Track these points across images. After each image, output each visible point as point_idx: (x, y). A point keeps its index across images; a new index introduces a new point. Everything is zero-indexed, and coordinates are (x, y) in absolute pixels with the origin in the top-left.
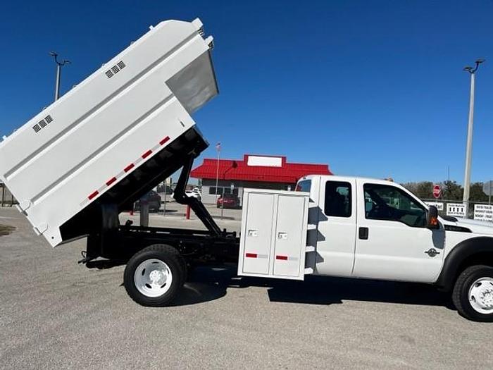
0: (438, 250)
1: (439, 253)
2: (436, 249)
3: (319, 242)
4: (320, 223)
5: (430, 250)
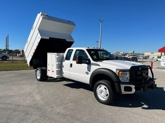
0: (89, 72)
1: (89, 73)
2: (88, 72)
3: (63, 68)
4: (64, 62)
5: (87, 72)
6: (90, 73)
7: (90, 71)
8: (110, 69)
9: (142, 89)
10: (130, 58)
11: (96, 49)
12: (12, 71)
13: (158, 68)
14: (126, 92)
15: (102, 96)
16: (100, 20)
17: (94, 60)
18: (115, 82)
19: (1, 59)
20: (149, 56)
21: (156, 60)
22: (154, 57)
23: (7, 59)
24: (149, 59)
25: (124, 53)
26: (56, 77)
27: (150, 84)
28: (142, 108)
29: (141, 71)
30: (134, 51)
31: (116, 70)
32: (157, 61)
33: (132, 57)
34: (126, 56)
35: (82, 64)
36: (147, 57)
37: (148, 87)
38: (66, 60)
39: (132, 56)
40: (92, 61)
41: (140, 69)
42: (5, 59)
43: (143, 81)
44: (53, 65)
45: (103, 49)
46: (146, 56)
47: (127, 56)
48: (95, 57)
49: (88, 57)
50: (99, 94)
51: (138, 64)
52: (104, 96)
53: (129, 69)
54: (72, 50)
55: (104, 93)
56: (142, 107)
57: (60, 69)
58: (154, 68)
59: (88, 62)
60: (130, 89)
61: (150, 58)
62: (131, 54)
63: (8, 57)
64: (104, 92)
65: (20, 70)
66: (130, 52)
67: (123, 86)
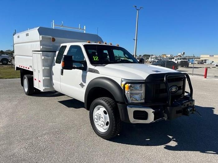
0: (84, 84)
1: (84, 86)
2: (83, 83)
3: (53, 76)
4: (53, 67)
5: (81, 83)
6: (86, 85)
7: (85, 82)
8: (113, 79)
9: (166, 115)
10: (178, 62)
11: (110, 45)
12: (3, 79)
13: (215, 76)
14: (138, 121)
15: (100, 124)
16: (136, 6)
17: (93, 63)
18: (118, 102)
19: (1, 63)
20: (206, 60)
21: (215, 65)
22: (213, 62)
23: (9, 63)
24: (206, 64)
25: (171, 55)
26: (44, 90)
27: (183, 106)
28: (165, 148)
29: (166, 84)
30: (184, 53)
31: (122, 81)
32: (217, 67)
33: (181, 61)
34: (173, 60)
35: (73, 70)
36: (204, 61)
37: (178, 112)
38: (56, 63)
39: (181, 59)
40: (89, 66)
41: (165, 79)
42: (6, 62)
43: (168, 102)
44: (39, 71)
45: (118, 45)
46: (202, 61)
47: (175, 60)
48: (96, 58)
49: (84, 57)
50: (96, 120)
51: (167, 70)
52: (102, 124)
53: (145, 79)
54: (65, 47)
55: (103, 120)
56: (167, 145)
57: (49, 78)
58: (209, 77)
59: (83, 66)
60: (144, 116)
61: (208, 62)
62: (180, 56)
63: (10, 60)
64: (102, 118)
65: (15, 78)
66: (179, 54)
67: (131, 111)
